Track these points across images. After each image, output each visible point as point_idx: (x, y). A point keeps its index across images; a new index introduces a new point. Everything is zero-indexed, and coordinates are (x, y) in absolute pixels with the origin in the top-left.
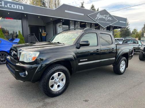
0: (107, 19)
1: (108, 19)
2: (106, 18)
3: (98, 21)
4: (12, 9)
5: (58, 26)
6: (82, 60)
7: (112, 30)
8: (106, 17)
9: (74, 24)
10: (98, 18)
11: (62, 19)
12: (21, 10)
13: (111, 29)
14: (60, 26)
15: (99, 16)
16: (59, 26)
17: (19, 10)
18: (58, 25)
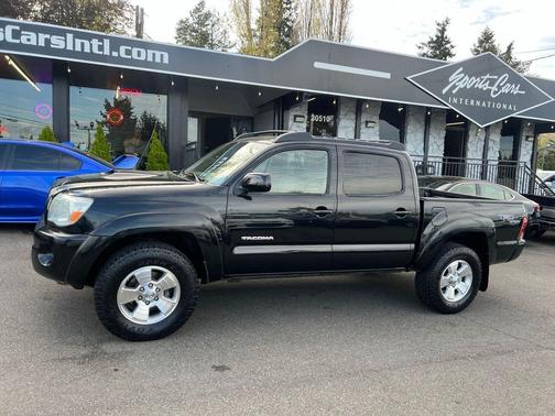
0: (495, 93)
1: (505, 90)
2: (494, 88)
3: (455, 101)
4: (132, 62)
5: (291, 117)
6: (249, 238)
7: (527, 137)
8: (492, 84)
9: (354, 110)
10: (454, 87)
11: (301, 93)
12: (161, 65)
13: (524, 134)
14: (298, 119)
15: (459, 81)
16: (295, 116)
17: (153, 64)
18: (291, 114)
